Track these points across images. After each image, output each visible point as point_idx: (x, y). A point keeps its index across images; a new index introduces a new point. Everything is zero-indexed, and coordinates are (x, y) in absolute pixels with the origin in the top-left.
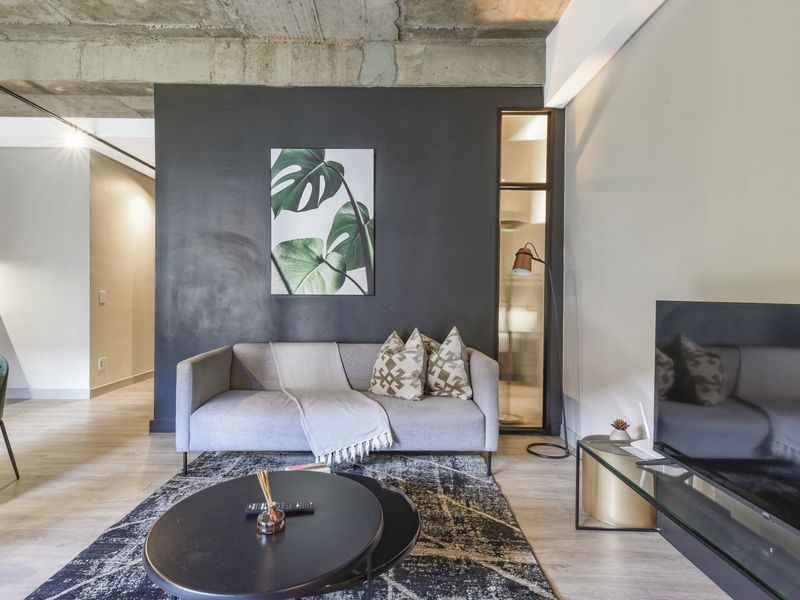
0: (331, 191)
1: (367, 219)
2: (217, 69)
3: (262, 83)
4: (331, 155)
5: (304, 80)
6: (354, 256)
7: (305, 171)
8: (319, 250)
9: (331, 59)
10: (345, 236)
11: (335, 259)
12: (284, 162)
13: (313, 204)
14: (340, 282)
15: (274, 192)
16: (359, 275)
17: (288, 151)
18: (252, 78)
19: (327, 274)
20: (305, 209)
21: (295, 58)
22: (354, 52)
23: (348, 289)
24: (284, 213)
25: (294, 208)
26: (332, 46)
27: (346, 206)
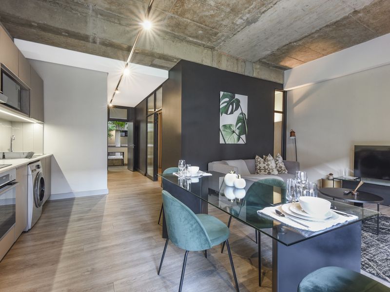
0: (236, 109)
1: (246, 118)
2: (204, 59)
3: (218, 67)
4: (237, 96)
5: (230, 69)
6: (242, 131)
7: (230, 101)
8: (234, 128)
9: (237, 64)
10: (240, 124)
11: (237, 132)
12: (224, 96)
13: (232, 113)
14: (239, 140)
15: (221, 107)
16: (243, 137)
17: (225, 93)
18: (215, 65)
19: (235, 136)
20: (230, 114)
21: (227, 61)
22: (243, 63)
23: (241, 142)
24: (224, 114)
25: (226, 113)
26: (237, 60)
27: (240, 114)
